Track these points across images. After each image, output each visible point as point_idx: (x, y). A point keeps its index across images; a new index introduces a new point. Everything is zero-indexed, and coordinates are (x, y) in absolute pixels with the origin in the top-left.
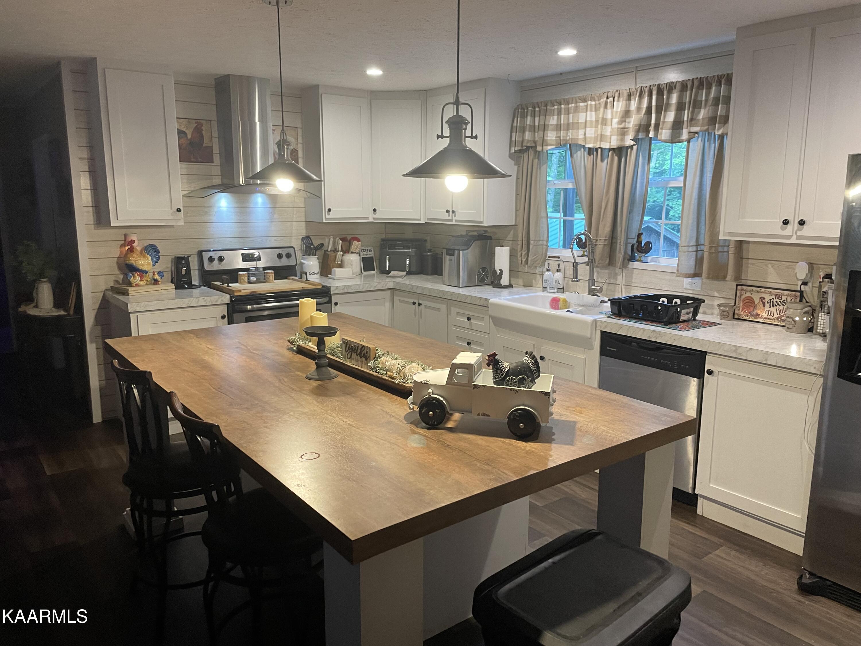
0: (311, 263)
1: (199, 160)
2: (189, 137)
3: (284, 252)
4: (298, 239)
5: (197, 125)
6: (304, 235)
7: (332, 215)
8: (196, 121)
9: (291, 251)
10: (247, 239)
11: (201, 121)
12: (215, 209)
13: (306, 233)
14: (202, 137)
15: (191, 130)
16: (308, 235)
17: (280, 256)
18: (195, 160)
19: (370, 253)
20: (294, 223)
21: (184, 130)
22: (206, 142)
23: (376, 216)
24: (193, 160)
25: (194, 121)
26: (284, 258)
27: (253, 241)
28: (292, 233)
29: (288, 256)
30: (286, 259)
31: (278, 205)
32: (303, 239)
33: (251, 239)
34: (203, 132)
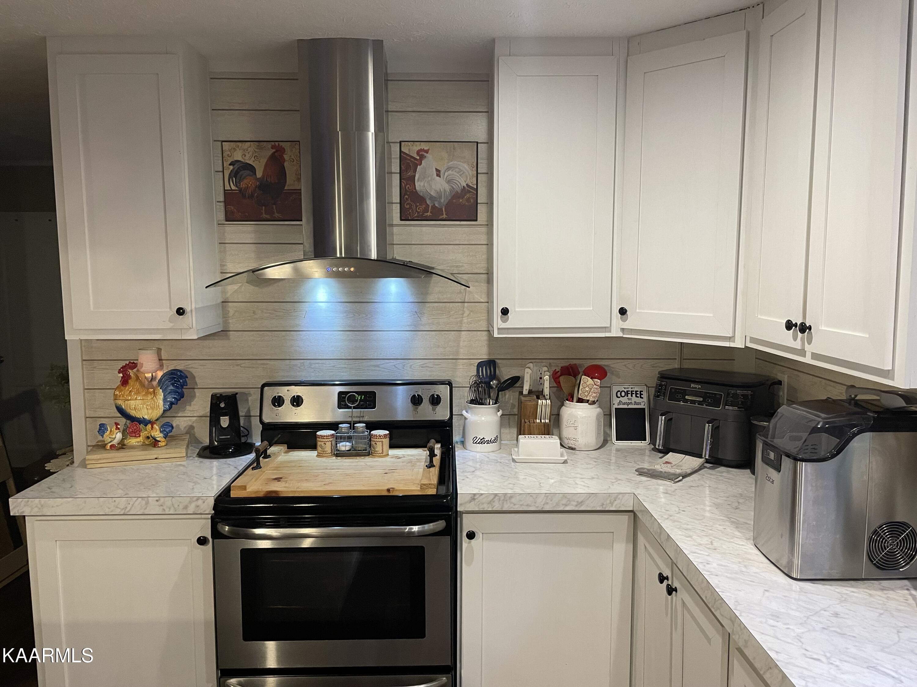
0: (483, 419)
1: (276, 215)
2: (259, 174)
3: (425, 392)
4: (471, 364)
5: (274, 152)
6: (484, 357)
7: (513, 321)
8: (273, 143)
9: (443, 391)
10: (365, 363)
11: (281, 144)
12: (305, 307)
13: (489, 354)
14: (282, 174)
15: (264, 161)
16: (492, 357)
17: (416, 401)
18: (268, 217)
19: (638, 400)
20: (463, 333)
21: (251, 162)
22: (290, 183)
23: (627, 325)
24: (265, 216)
25: (269, 145)
26: (426, 404)
27: (378, 366)
28: (457, 353)
29: (435, 401)
30: (430, 407)
31: (431, 298)
32: (480, 365)
33: (373, 363)
34: (286, 164)
